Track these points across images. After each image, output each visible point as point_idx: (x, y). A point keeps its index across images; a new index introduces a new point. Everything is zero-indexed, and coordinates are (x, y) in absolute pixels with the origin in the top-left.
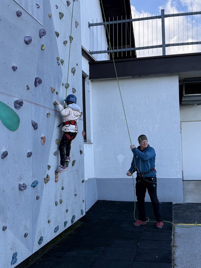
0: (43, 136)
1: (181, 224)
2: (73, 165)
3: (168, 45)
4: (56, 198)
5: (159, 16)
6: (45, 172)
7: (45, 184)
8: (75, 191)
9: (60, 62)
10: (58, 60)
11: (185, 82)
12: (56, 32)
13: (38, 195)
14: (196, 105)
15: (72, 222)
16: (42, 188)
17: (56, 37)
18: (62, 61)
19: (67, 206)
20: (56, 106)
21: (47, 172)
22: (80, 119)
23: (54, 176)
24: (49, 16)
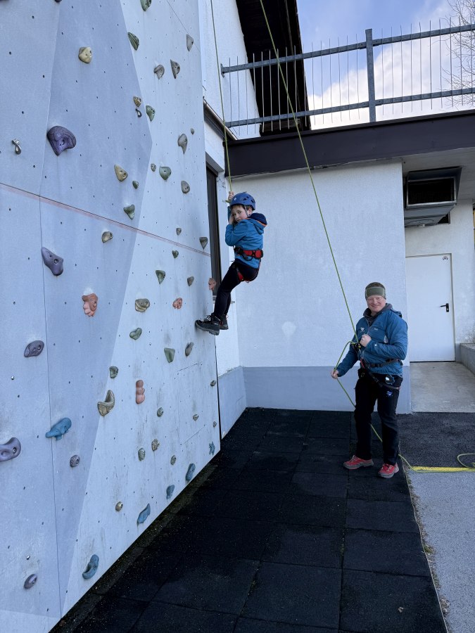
0: (88, 291)
2: (187, 355)
3: (381, 102)
4: (140, 441)
5: (362, 44)
7: (101, 417)
8: (194, 408)
9: (143, 110)
10: (138, 104)
12: (130, 34)
13: (77, 452)
15: (187, 479)
16: (93, 429)
17: (132, 48)
18: (149, 109)
19: (173, 449)
20: (132, 216)
21: (111, 385)
22: (204, 253)
23: (134, 389)
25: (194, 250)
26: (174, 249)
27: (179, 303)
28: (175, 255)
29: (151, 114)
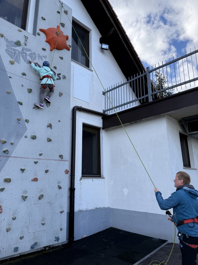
2: (39, 199)
8: (43, 219)
9: (23, 122)
10: (19, 120)
11: (188, 122)
12: (18, 102)
15: (32, 248)
17: (20, 106)
19: (22, 233)
20: (7, 153)
22: (62, 160)
24: (8, 93)
25: (53, 160)
26: (36, 161)
27: (36, 180)
28: (36, 163)
29: (27, 121)
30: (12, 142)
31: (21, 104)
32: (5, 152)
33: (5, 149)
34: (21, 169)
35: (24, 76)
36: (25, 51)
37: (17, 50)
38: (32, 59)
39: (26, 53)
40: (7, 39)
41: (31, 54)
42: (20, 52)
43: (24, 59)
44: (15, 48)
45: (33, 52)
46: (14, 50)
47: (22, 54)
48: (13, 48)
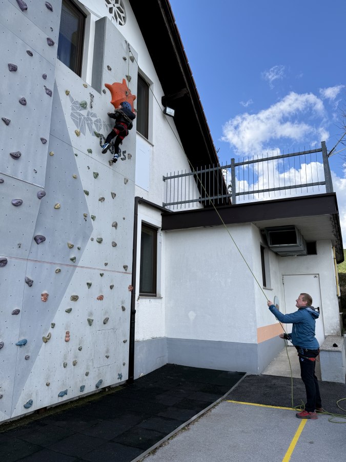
0: (45, 292)
1: (231, 401)
2: (104, 323)
3: (239, 194)
4: (65, 359)
5: (229, 166)
6: (46, 330)
7: (44, 343)
8: (107, 351)
9: (89, 218)
10: (86, 216)
11: (271, 232)
12: (84, 191)
13: (29, 354)
14: (296, 256)
15: (97, 387)
16: (38, 347)
17: (86, 195)
19: (87, 368)
20: (74, 261)
21: (50, 330)
22: (126, 273)
23: (65, 335)
24: (74, 177)
25: (118, 272)
26: (102, 273)
27: (101, 298)
28: (102, 275)
29: (93, 218)
30: (79, 246)
31: (87, 193)
32: (72, 260)
33: (72, 256)
34: (88, 284)
35: (90, 154)
36: (90, 117)
37: (83, 116)
38: (97, 129)
39: (91, 120)
40: (72, 98)
41: (96, 121)
42: (85, 118)
43: (89, 128)
44: (80, 112)
45: (98, 118)
46: (79, 116)
47: (87, 121)
48: (78, 111)
